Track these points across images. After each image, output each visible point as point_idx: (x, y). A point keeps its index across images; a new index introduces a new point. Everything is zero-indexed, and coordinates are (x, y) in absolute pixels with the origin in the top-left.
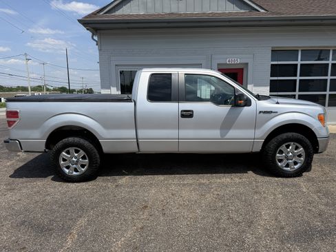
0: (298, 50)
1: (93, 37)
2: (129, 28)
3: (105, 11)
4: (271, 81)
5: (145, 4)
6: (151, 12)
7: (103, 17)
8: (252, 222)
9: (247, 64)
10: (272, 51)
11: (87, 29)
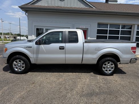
0: (108, 24)
1: (26, 14)
2: (40, 11)
3: (31, 3)
4: (97, 36)
5: (48, 2)
6: (50, 5)
7: (30, 6)
8: (73, 89)
9: (88, 29)
10: (98, 24)
11: (23, 10)
